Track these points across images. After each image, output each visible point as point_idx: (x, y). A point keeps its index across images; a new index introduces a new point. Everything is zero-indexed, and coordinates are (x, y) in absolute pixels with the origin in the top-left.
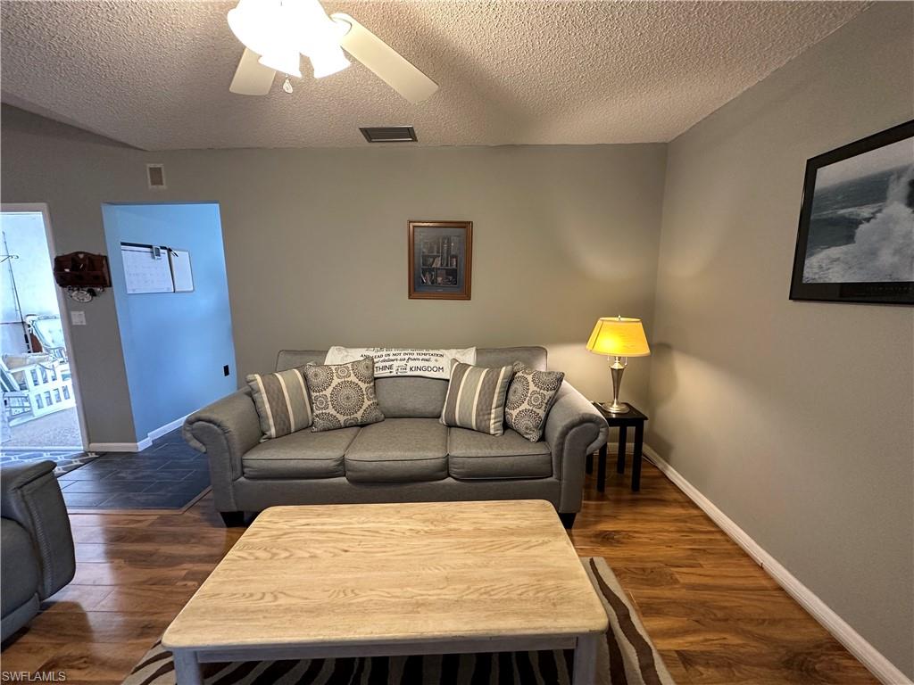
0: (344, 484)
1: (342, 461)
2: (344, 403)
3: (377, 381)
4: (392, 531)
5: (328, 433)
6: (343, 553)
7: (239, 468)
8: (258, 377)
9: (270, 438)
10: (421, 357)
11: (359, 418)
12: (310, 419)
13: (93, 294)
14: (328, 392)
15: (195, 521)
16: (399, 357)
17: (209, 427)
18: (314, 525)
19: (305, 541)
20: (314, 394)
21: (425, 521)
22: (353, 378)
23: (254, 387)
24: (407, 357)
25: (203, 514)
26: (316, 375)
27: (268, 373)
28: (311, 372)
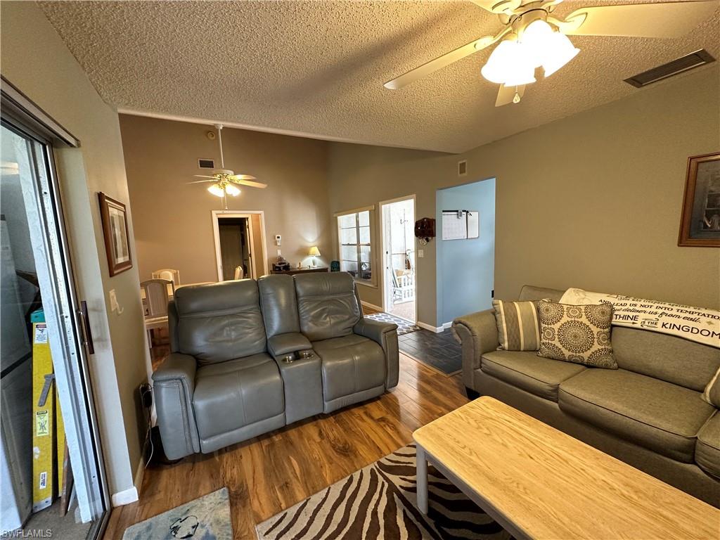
0: (555, 409)
1: (556, 389)
2: (571, 340)
3: (614, 328)
4: (582, 469)
5: (551, 361)
6: (529, 458)
7: (479, 362)
8: (500, 302)
9: (503, 349)
10: (683, 315)
11: (586, 359)
12: (538, 344)
13: (428, 240)
14: (556, 326)
15: (453, 385)
16: (648, 310)
17: (463, 328)
18: (513, 424)
19: (503, 432)
20: (543, 325)
21: (627, 485)
22: (584, 320)
23: (497, 309)
24: (660, 311)
25: (458, 383)
26: (547, 310)
27: (509, 302)
28: (543, 306)
